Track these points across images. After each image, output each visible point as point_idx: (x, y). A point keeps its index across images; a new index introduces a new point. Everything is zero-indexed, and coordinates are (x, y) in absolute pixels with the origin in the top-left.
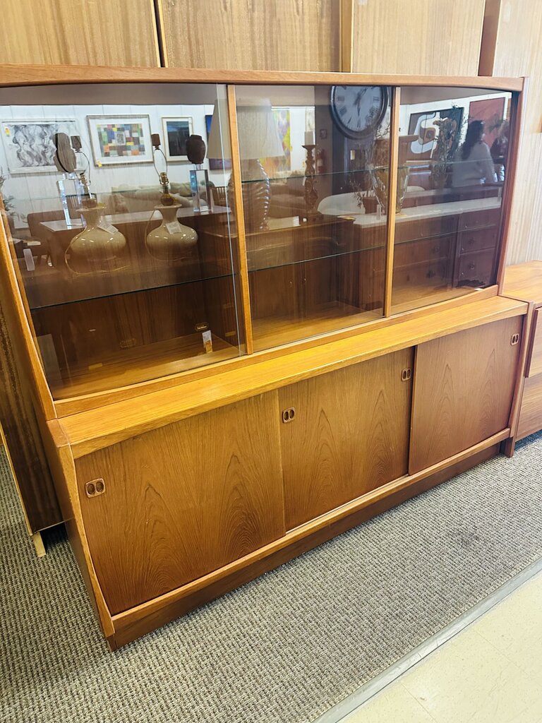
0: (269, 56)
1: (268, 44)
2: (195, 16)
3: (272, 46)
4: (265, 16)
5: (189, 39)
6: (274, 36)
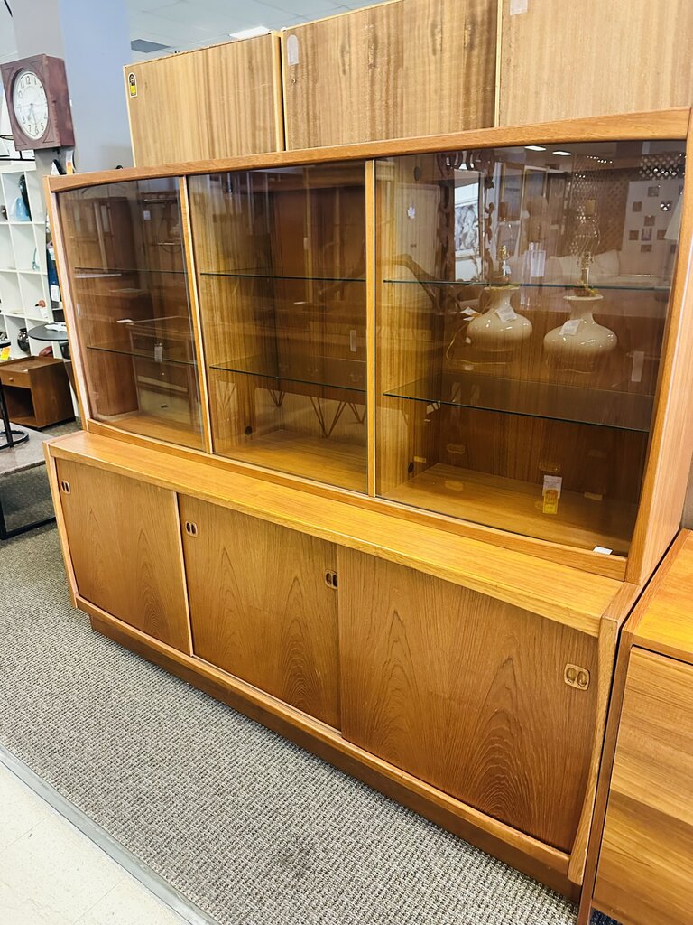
0: (391, 119)
1: (391, 102)
2: (314, 87)
3: (395, 105)
4: (389, 68)
5: (308, 114)
6: (399, 91)
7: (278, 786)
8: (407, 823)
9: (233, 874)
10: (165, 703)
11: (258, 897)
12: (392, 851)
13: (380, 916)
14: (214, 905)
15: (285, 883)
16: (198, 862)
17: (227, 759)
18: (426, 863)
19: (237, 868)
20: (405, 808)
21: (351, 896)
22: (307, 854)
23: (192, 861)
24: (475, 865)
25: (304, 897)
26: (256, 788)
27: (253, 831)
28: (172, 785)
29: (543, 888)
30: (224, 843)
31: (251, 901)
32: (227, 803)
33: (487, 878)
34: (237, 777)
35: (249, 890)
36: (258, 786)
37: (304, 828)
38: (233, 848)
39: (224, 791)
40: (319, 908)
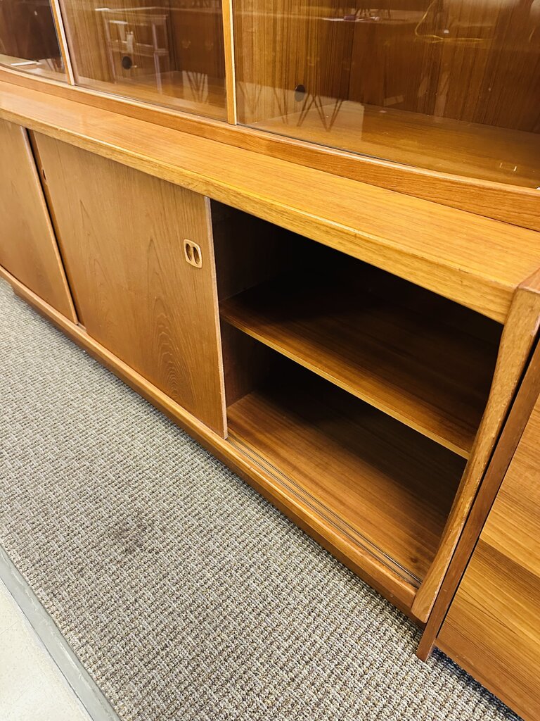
7: (138, 458)
8: (257, 513)
9: (63, 540)
10: (57, 367)
11: (80, 567)
12: (233, 539)
13: (199, 607)
14: (33, 568)
15: (112, 557)
16: (33, 523)
17: (97, 426)
18: (265, 557)
19: (68, 535)
20: (260, 496)
21: (175, 581)
22: (143, 530)
23: (27, 521)
24: (319, 569)
25: (126, 574)
26: (115, 458)
27: (98, 500)
28: (35, 444)
29: (387, 604)
30: (64, 508)
31: (71, 570)
32: (82, 469)
33: (327, 584)
34: (101, 445)
35: (73, 559)
36: (117, 456)
37: (150, 503)
38: (71, 515)
39: (83, 457)
40: (137, 588)
